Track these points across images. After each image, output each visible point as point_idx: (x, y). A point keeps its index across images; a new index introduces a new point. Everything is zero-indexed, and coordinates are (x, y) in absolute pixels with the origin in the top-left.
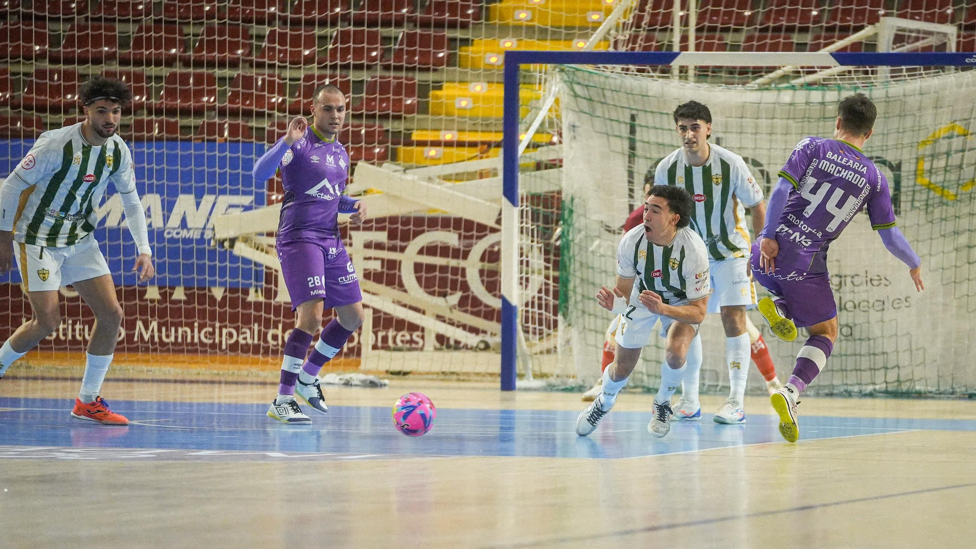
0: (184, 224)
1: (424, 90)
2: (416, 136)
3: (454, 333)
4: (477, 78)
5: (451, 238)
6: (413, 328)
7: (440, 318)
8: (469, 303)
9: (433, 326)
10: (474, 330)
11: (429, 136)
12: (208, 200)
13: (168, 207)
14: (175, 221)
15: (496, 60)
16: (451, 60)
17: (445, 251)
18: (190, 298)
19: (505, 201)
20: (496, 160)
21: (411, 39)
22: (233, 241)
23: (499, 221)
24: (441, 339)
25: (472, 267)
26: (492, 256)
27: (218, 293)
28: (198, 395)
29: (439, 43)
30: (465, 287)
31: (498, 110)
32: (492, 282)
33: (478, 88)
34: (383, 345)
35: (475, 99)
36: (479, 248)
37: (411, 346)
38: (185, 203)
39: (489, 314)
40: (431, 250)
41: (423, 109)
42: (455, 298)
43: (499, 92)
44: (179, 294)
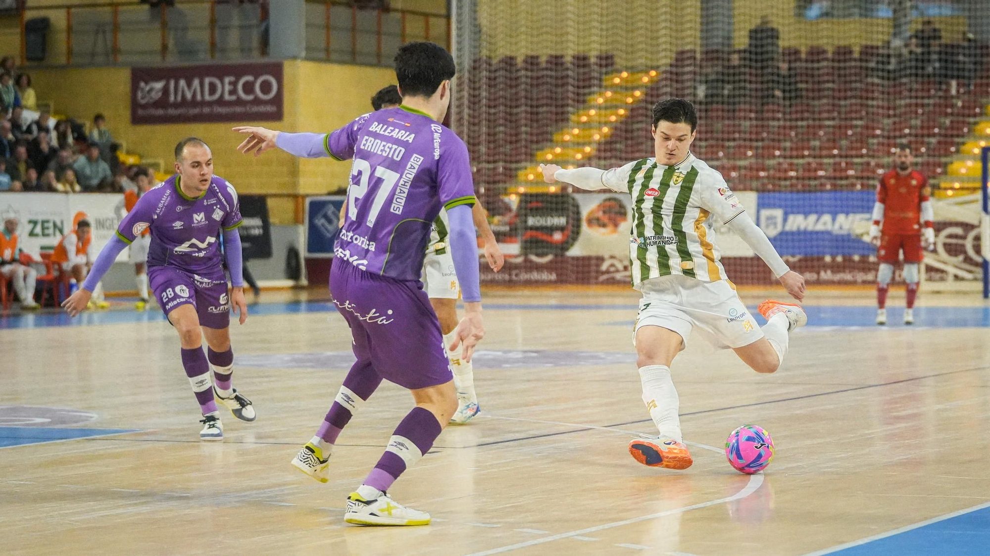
0: (841, 228)
1: (946, 165)
2: (943, 185)
3: (961, 273)
4: (969, 159)
5: (959, 231)
6: (942, 271)
7: (956, 267)
8: (968, 260)
9: (952, 270)
10: (970, 272)
11: (948, 185)
12: (851, 216)
13: (834, 220)
14: (837, 226)
15: (977, 151)
16: (958, 151)
17: (956, 236)
18: (844, 260)
19: (983, 214)
20: (979, 195)
21: (939, 143)
22: (862, 235)
23: (980, 222)
24: (956, 277)
25: (969, 244)
26: (978, 238)
27: (856, 258)
28: (849, 303)
29: (952, 144)
30: (965, 252)
31: (979, 173)
32: (978, 249)
33: (970, 163)
34: (930, 279)
35: (968, 169)
36: (972, 234)
37: (942, 279)
38: (841, 218)
39: (977, 264)
40: (950, 236)
41: (945, 173)
42: (961, 258)
43: (979, 165)
44: (839, 259)
